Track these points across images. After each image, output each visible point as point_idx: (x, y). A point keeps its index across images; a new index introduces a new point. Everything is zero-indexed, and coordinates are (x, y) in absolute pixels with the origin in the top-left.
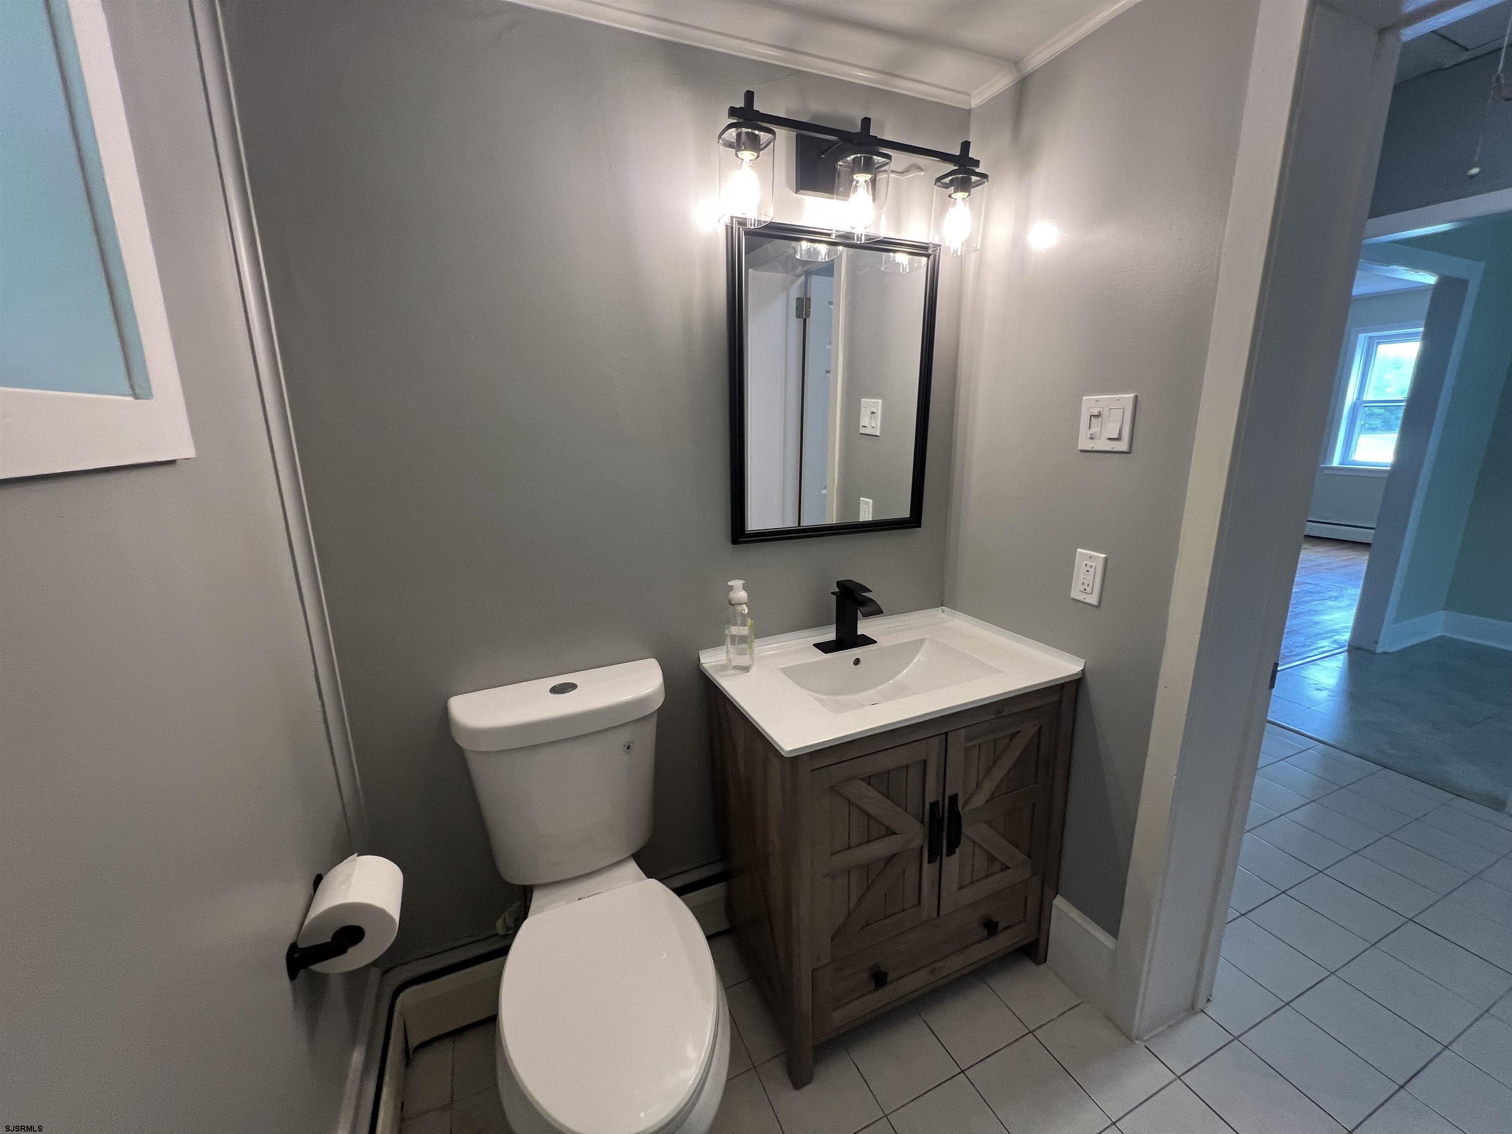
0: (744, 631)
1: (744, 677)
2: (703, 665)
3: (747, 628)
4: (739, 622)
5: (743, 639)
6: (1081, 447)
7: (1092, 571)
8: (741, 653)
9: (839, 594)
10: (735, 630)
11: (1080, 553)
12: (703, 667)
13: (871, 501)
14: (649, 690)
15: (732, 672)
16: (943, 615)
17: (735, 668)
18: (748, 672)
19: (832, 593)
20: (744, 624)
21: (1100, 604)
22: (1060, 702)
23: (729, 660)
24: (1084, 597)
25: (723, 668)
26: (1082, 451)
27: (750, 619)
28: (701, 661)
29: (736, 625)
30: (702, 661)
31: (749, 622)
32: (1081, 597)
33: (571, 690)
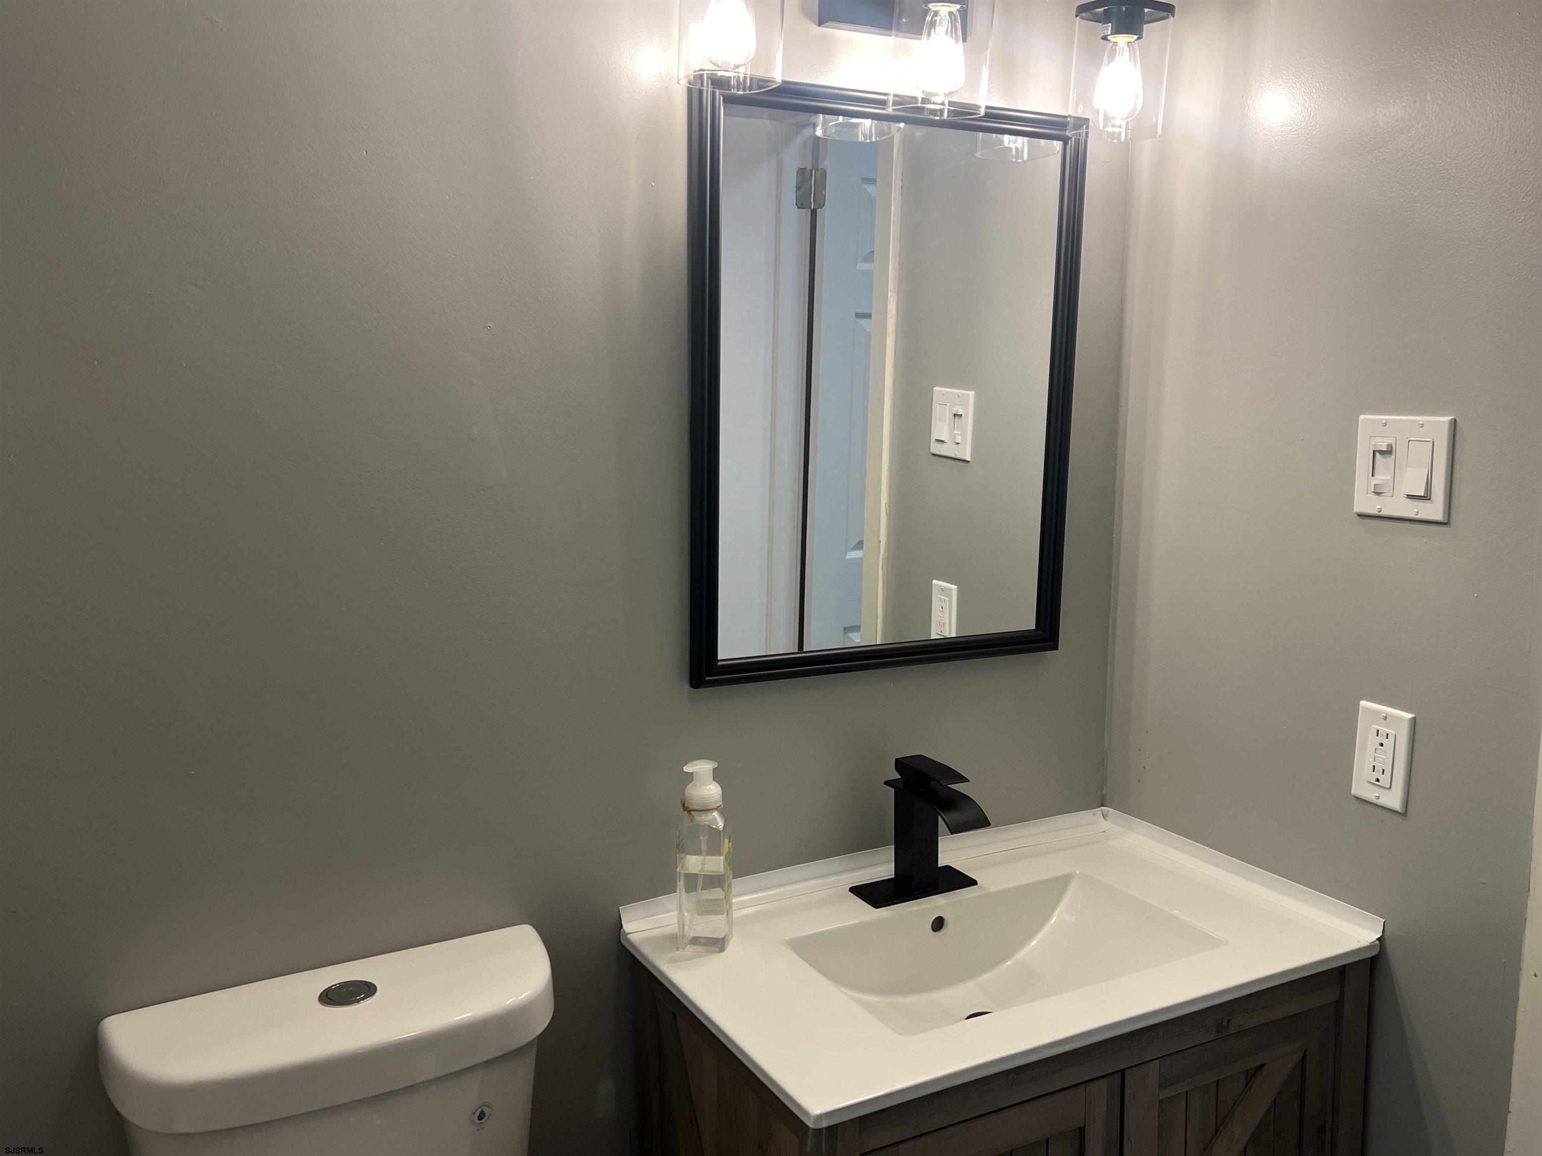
0: (716, 864)
1: (715, 963)
2: (629, 936)
3: (722, 858)
4: (704, 847)
5: (713, 881)
6: (1359, 508)
7: (1388, 743)
8: (710, 908)
9: (901, 786)
10: (693, 863)
11: (1365, 708)
12: (628, 941)
13: (954, 587)
14: (524, 995)
15: (690, 950)
16: (1105, 825)
17: (695, 941)
18: (722, 949)
19: (886, 783)
20: (714, 850)
21: (1406, 810)
22: (1339, 1004)
23: (682, 925)
24: (1377, 794)
25: (673, 941)
26: (1362, 516)
27: (726, 840)
28: (624, 927)
29: (698, 852)
30: (627, 927)
31: (726, 845)
32: (1371, 794)
33: (363, 999)
